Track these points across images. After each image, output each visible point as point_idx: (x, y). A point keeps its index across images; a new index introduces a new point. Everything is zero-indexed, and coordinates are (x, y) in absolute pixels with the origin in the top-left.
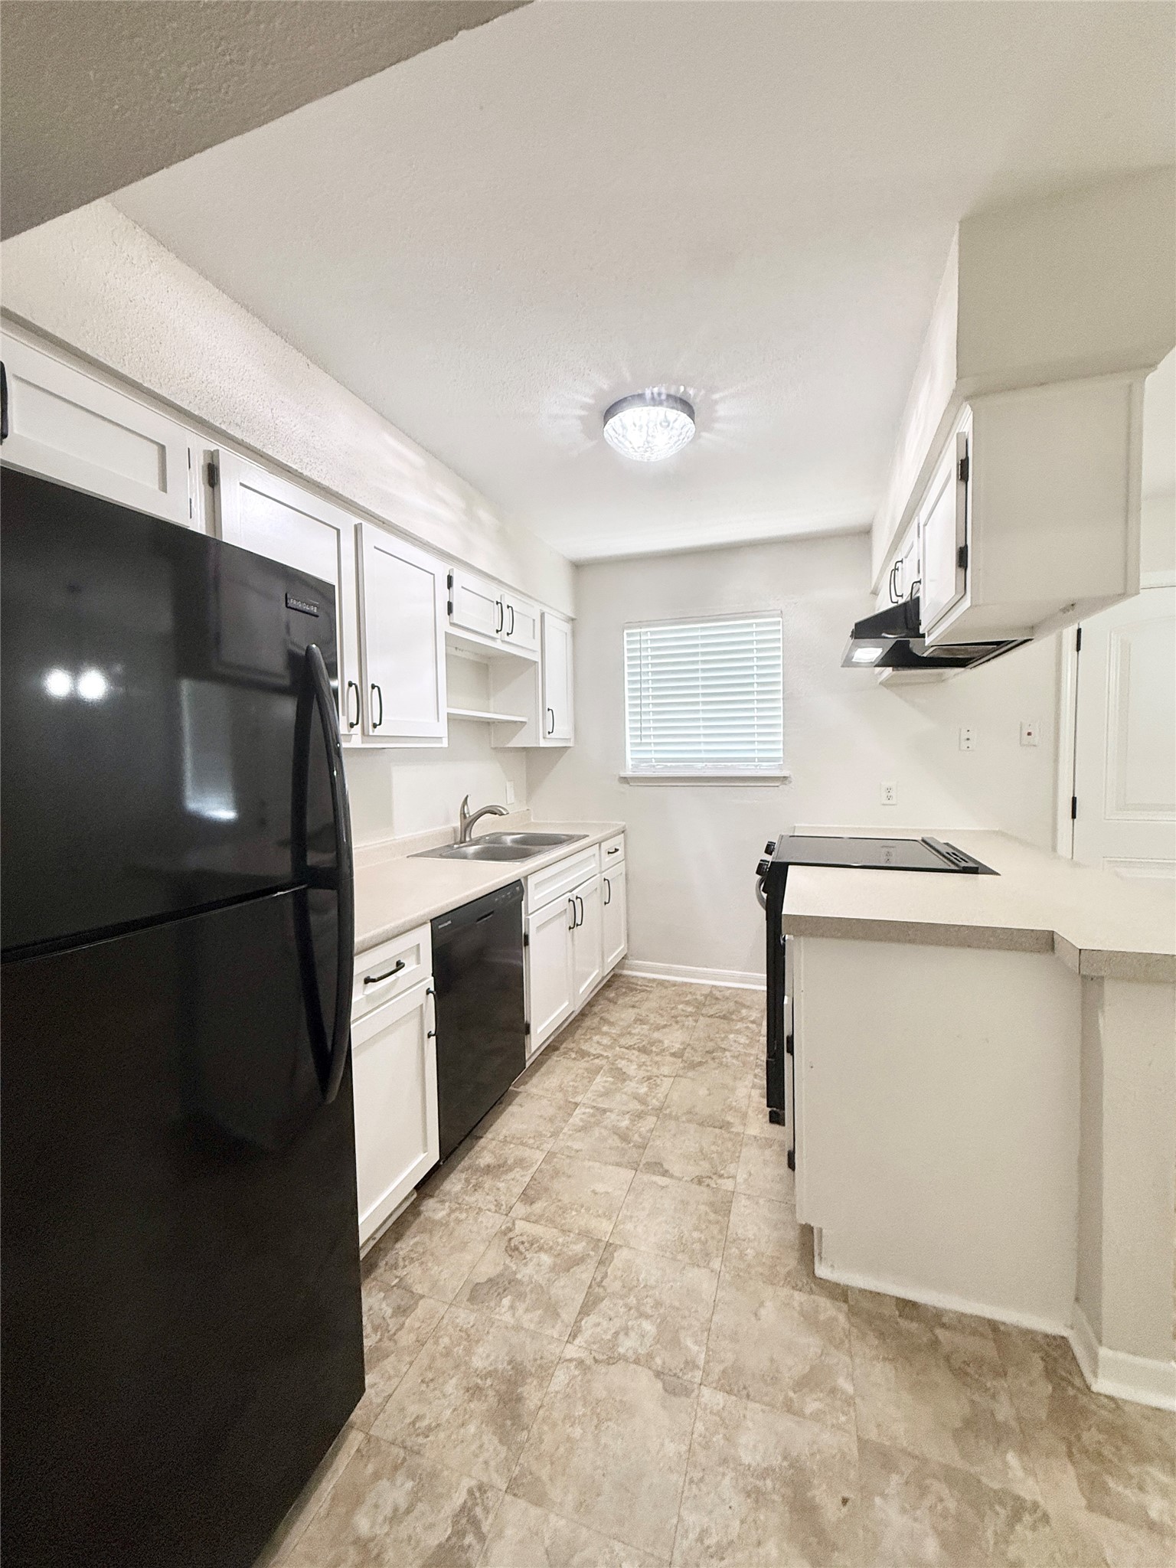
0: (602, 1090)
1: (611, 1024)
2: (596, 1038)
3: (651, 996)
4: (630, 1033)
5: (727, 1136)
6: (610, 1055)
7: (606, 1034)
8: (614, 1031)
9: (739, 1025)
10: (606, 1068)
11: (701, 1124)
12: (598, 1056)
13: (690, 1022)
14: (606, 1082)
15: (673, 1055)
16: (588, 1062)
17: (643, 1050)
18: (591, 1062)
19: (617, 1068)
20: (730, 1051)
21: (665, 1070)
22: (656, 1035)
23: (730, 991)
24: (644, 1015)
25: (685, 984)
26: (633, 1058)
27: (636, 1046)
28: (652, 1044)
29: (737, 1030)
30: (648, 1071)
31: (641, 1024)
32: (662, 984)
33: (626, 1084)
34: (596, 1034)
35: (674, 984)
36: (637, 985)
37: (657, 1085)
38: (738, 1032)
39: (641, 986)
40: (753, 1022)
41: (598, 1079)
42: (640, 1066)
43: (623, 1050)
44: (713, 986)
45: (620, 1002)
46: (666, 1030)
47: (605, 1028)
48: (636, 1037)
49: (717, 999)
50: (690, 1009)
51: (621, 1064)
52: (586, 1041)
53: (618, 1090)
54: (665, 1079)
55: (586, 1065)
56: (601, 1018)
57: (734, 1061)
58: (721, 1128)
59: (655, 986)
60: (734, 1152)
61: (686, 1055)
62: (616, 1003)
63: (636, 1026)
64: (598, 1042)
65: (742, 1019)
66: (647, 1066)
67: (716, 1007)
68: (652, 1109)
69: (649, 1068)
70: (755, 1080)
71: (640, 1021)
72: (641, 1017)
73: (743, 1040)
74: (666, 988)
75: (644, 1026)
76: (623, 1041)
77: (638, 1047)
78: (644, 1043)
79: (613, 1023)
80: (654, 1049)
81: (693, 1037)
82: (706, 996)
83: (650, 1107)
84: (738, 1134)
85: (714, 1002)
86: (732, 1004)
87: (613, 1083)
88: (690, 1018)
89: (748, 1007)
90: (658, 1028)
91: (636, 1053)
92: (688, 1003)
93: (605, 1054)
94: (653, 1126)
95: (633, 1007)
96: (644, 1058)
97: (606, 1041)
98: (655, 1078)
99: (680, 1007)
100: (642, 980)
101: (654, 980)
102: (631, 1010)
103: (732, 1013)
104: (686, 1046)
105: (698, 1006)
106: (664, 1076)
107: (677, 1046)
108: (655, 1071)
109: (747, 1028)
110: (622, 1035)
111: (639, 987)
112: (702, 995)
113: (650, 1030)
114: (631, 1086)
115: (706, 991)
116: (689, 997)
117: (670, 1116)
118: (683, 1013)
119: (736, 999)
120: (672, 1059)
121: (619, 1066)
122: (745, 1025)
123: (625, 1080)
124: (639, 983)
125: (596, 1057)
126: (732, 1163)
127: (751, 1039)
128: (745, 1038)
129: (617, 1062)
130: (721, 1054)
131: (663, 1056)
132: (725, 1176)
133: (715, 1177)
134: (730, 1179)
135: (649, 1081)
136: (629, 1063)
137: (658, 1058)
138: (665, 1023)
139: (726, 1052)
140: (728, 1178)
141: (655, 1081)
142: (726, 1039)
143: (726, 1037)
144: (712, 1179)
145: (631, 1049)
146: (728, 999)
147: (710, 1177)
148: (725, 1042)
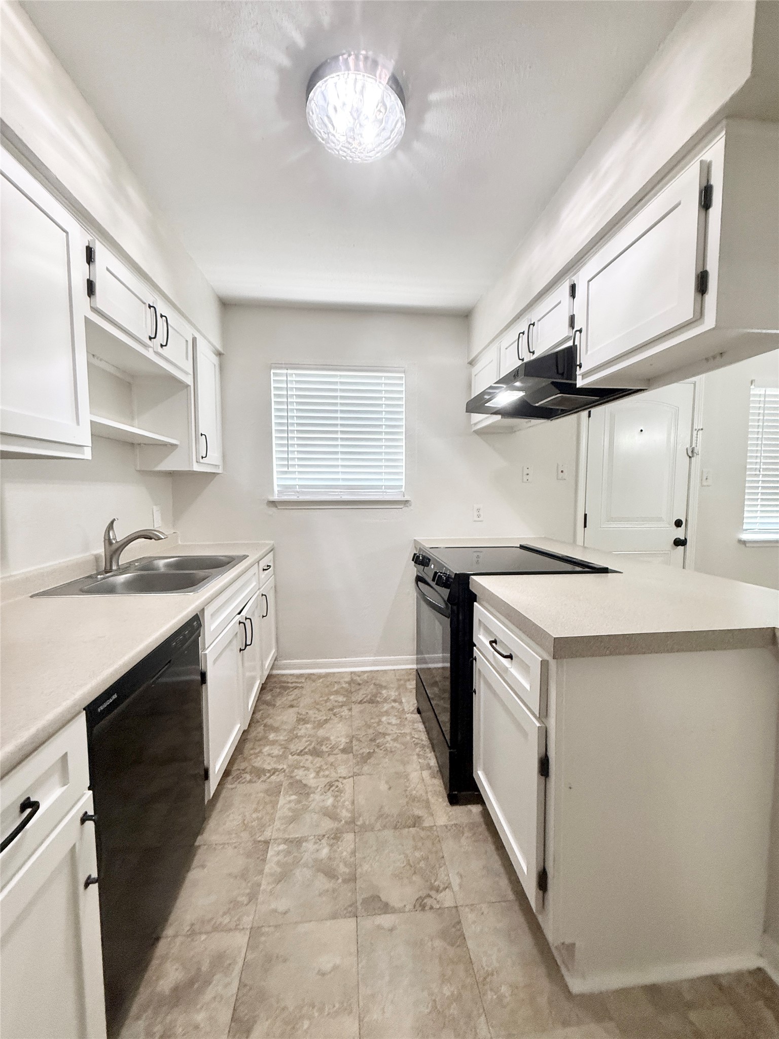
0: (290, 814)
1: (276, 730)
2: (266, 749)
3: (304, 692)
4: (297, 737)
5: (423, 834)
6: (285, 767)
7: (273, 743)
8: (282, 737)
9: (386, 707)
10: (285, 784)
11: (395, 828)
12: (274, 771)
13: (345, 712)
14: (290, 802)
15: (344, 751)
16: (264, 781)
17: (316, 753)
18: (268, 780)
19: (297, 781)
20: (389, 735)
21: (343, 771)
22: (321, 733)
23: (366, 675)
24: (304, 713)
25: (327, 675)
26: (308, 764)
27: (307, 750)
28: (320, 743)
29: (386, 712)
30: (327, 776)
31: (304, 724)
32: (309, 677)
33: (310, 799)
34: (265, 746)
35: (320, 676)
36: (288, 683)
37: (341, 791)
38: (387, 713)
39: (292, 683)
40: (395, 701)
41: (282, 801)
42: (318, 773)
43: (296, 757)
44: (351, 673)
45: (278, 703)
46: (327, 726)
47: (272, 736)
48: (304, 739)
49: (359, 684)
50: (341, 699)
51: (299, 774)
52: (257, 755)
53: (305, 809)
54: (345, 781)
55: (264, 786)
56: (265, 726)
57: (395, 744)
58: (414, 827)
59: (303, 681)
60: (436, 852)
61: (355, 748)
62: (274, 705)
63: (300, 727)
64: (269, 755)
65: (386, 700)
66: (323, 770)
67: (362, 692)
68: (346, 822)
69: (327, 773)
70: (420, 761)
71: (302, 720)
72: (301, 716)
73: (394, 721)
74: (314, 681)
75: (309, 726)
76: (293, 747)
77: (309, 750)
78: (313, 744)
79: (278, 728)
80: (324, 748)
81: (354, 727)
82: (349, 683)
83: (343, 822)
84: (431, 827)
85: (358, 687)
86: (372, 687)
87: (299, 802)
88: (345, 708)
89: (385, 688)
90: (320, 724)
91: (310, 758)
92: (337, 693)
93: (280, 767)
94: (352, 846)
95: (292, 706)
96: (318, 761)
97: (276, 751)
98: (337, 783)
99: (332, 697)
100: (291, 677)
101: (301, 675)
102: (292, 710)
103: (375, 696)
104: (352, 738)
105: (348, 693)
106: (345, 778)
107: (343, 741)
108: (334, 775)
109: (393, 707)
110: (290, 740)
111: (290, 685)
112: (346, 682)
113: (314, 728)
114: (316, 797)
115: (347, 679)
116: (336, 687)
117: (365, 828)
118: (336, 704)
119: (373, 681)
120: (345, 756)
121: (298, 778)
122: (391, 706)
123: (308, 794)
124: (289, 680)
125: (271, 773)
126: (440, 867)
127: (400, 718)
128: (395, 718)
129: (294, 774)
130: (382, 739)
131: (335, 754)
132: (441, 888)
133: (433, 893)
134: (447, 889)
135: (331, 789)
136: (306, 772)
137: (331, 759)
138: (325, 718)
139: (387, 737)
140: (445, 889)
141: (337, 786)
142: (380, 723)
143: (380, 721)
144: (432, 898)
145: (304, 755)
146: (367, 682)
147: (429, 896)
148: (381, 727)
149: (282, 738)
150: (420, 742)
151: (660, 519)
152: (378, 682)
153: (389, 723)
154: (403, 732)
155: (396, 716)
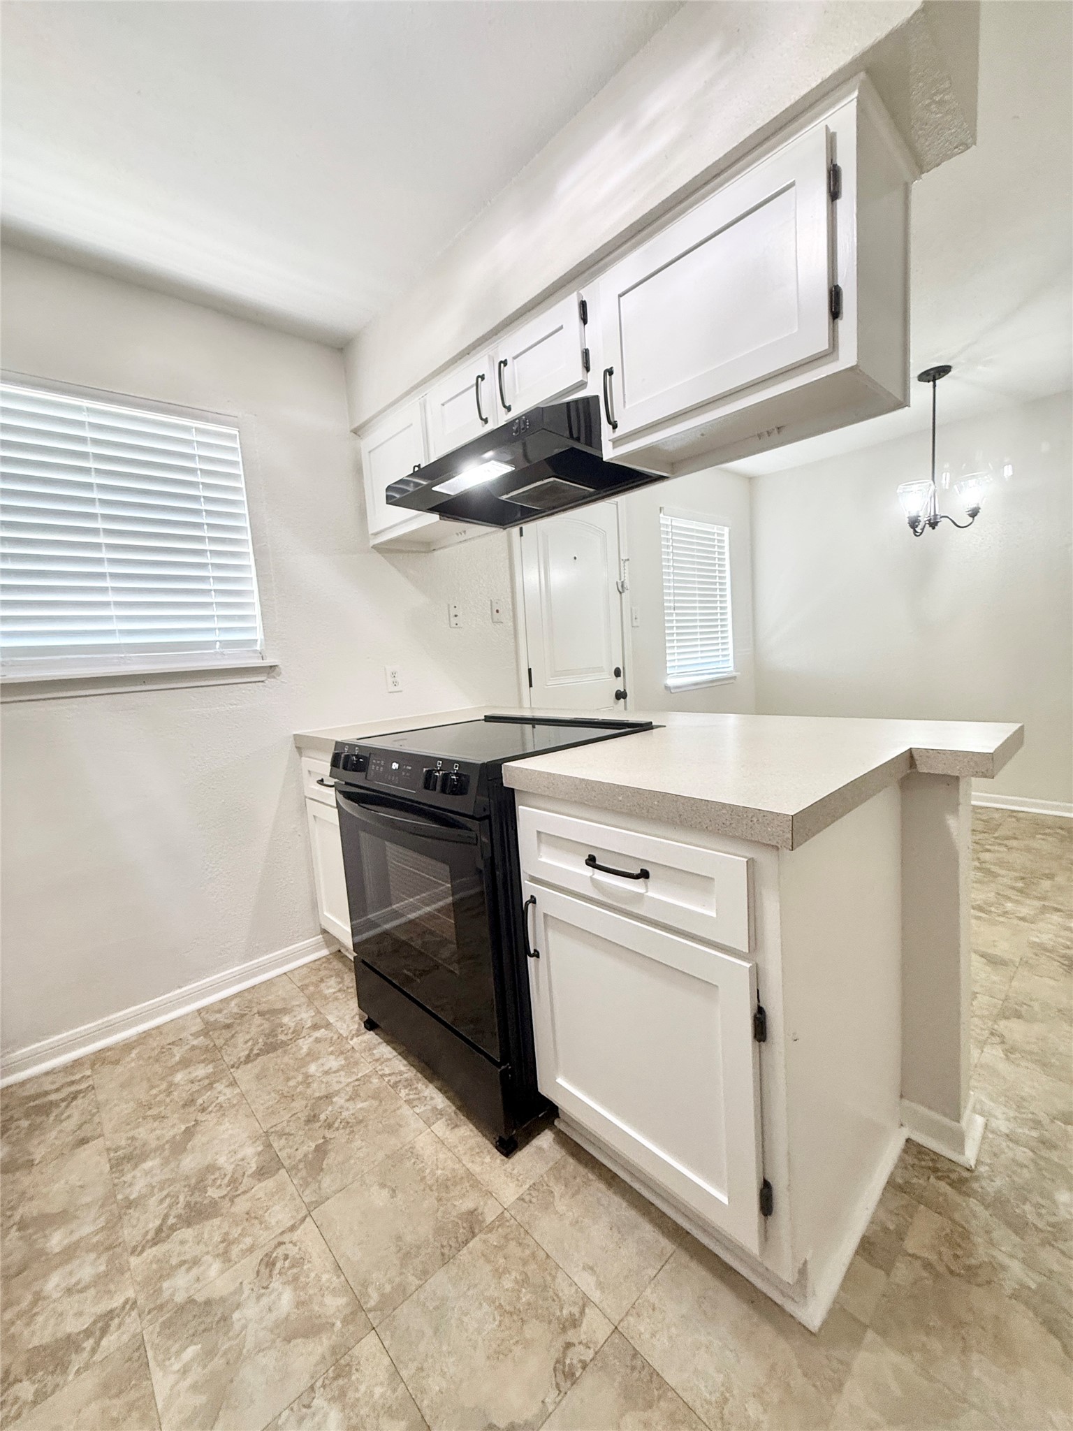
0: (201, 1399)
1: (63, 1217)
2: (54, 1283)
3: (101, 1097)
4: (130, 1204)
5: (493, 1238)
6: (130, 1293)
7: (69, 1253)
8: (87, 1227)
9: (305, 1045)
10: (151, 1334)
11: (445, 1260)
12: (104, 1324)
13: (223, 1092)
14: (185, 1371)
15: (262, 1173)
16: (87, 1367)
17: (196, 1214)
18: (97, 1357)
19: (181, 1309)
20: (337, 1093)
21: (280, 1215)
22: (190, 1163)
23: (233, 1003)
24: (123, 1143)
25: (145, 1036)
26: (190, 1251)
27: (171, 1221)
28: (199, 1185)
29: (308, 1054)
30: (251, 1250)
31: (136, 1166)
32: (100, 1059)
33: (237, 1326)
34: (45, 1276)
35: (128, 1046)
36: (46, 1093)
37: (298, 1262)
38: (312, 1056)
39: (57, 1090)
40: (315, 1027)
41: (162, 1382)
42: (225, 1256)
43: (150, 1253)
44: (199, 1011)
45: (38, 1153)
46: (198, 1140)
47: (56, 1240)
48: (153, 1201)
49: (228, 1026)
50: (201, 1071)
51: (179, 1286)
52: (29, 1316)
53: (236, 1360)
54: (295, 1236)
55: (89, 1382)
56: (22, 1226)
57: (360, 1105)
58: (474, 1235)
59: (88, 1073)
60: (533, 1255)
61: (283, 1155)
62: (30, 1164)
63: (128, 1178)
64: (69, 1291)
65: (297, 1034)
66: (236, 1241)
67: (240, 1039)
68: (345, 1322)
69: (248, 1241)
70: (417, 1110)
71: (124, 1160)
72: (120, 1153)
73: (333, 1063)
74: (117, 1062)
75: (148, 1164)
76: (130, 1234)
77: (179, 1217)
78: (181, 1199)
79: (65, 1211)
80: (213, 1193)
81: (259, 1116)
82: (205, 1033)
83: (339, 1324)
84: (501, 1217)
85: (226, 1034)
86: (257, 1020)
87: (210, 1353)
88: (219, 1086)
89: (284, 1011)
90: (179, 1146)
91: (187, 1233)
92: (185, 1063)
93: (117, 1302)
95: (83, 1141)
96: (213, 1229)
97: (87, 1269)
98: (280, 1251)
99: (179, 1077)
100: (50, 1078)
101: (77, 1063)
102: (84, 1153)
103: (272, 1033)
104: (266, 1139)
105: (211, 1054)
106: (293, 1228)
107: (250, 1152)
108: (265, 1238)
109: (317, 1040)
110: (114, 1224)
111: (53, 1097)
112: (196, 1035)
113: (166, 1162)
114: (249, 1314)
115: (197, 1026)
116: (178, 1053)
117: (389, 1303)
118: (196, 1087)
119: (255, 1010)
120: (270, 1184)
121: (180, 1298)
122: (311, 1039)
123: (224, 1319)
124: (48, 1087)
125: (98, 1333)
126: (554, 1278)
127: (342, 1053)
128: (332, 1057)
129: (166, 1295)
130: (330, 1108)
131: (245, 1192)
132: (577, 1315)
133: (571, 1336)
134: (587, 1310)
135: (276, 1271)
136: (195, 1271)
137: (242, 1205)
138: (183, 1127)
139: (335, 1100)
140: (582, 1312)
141: (286, 1257)
142: (310, 1080)
143: (307, 1076)
144: (574, 1345)
145: (168, 1237)
146: (243, 1016)
147: (569, 1345)
148: (315, 1085)
149: (87, 1230)
150: (399, 1078)
151: (600, 669)
152: (264, 1007)
153: (327, 1073)
154: (360, 1075)
155: (332, 1053)
